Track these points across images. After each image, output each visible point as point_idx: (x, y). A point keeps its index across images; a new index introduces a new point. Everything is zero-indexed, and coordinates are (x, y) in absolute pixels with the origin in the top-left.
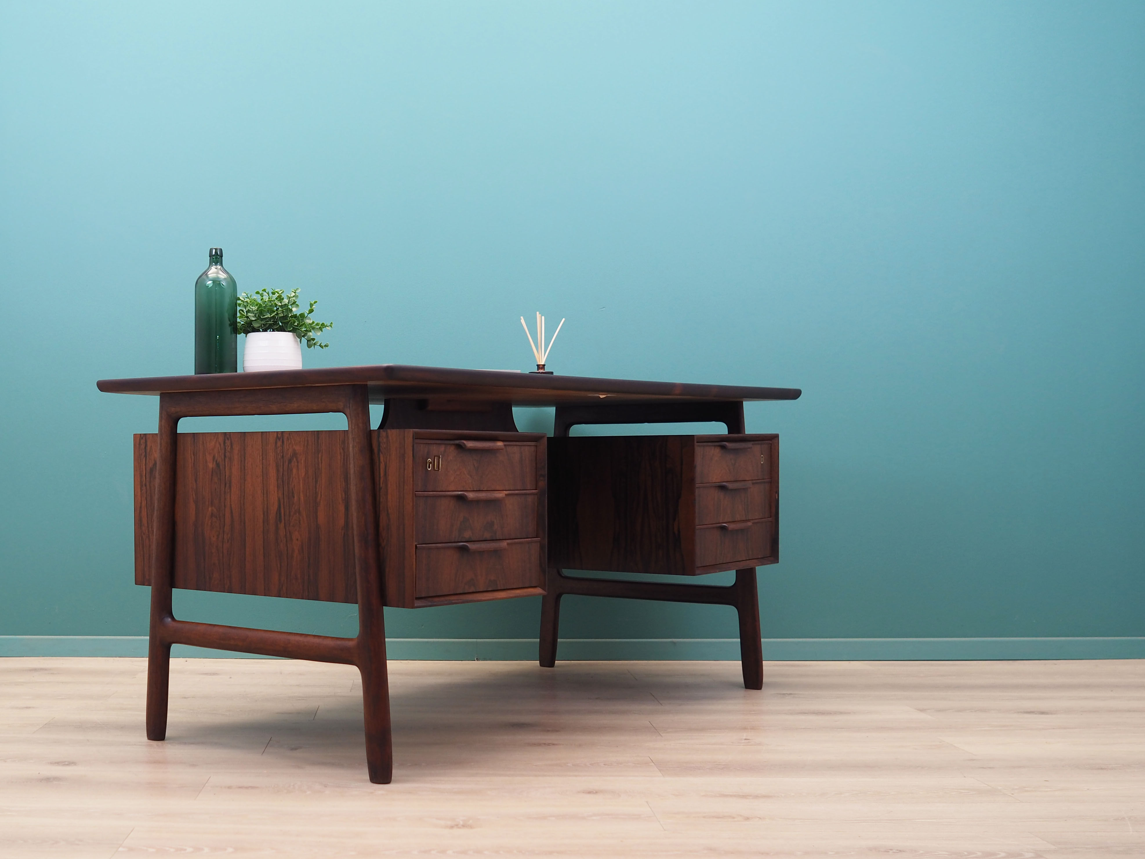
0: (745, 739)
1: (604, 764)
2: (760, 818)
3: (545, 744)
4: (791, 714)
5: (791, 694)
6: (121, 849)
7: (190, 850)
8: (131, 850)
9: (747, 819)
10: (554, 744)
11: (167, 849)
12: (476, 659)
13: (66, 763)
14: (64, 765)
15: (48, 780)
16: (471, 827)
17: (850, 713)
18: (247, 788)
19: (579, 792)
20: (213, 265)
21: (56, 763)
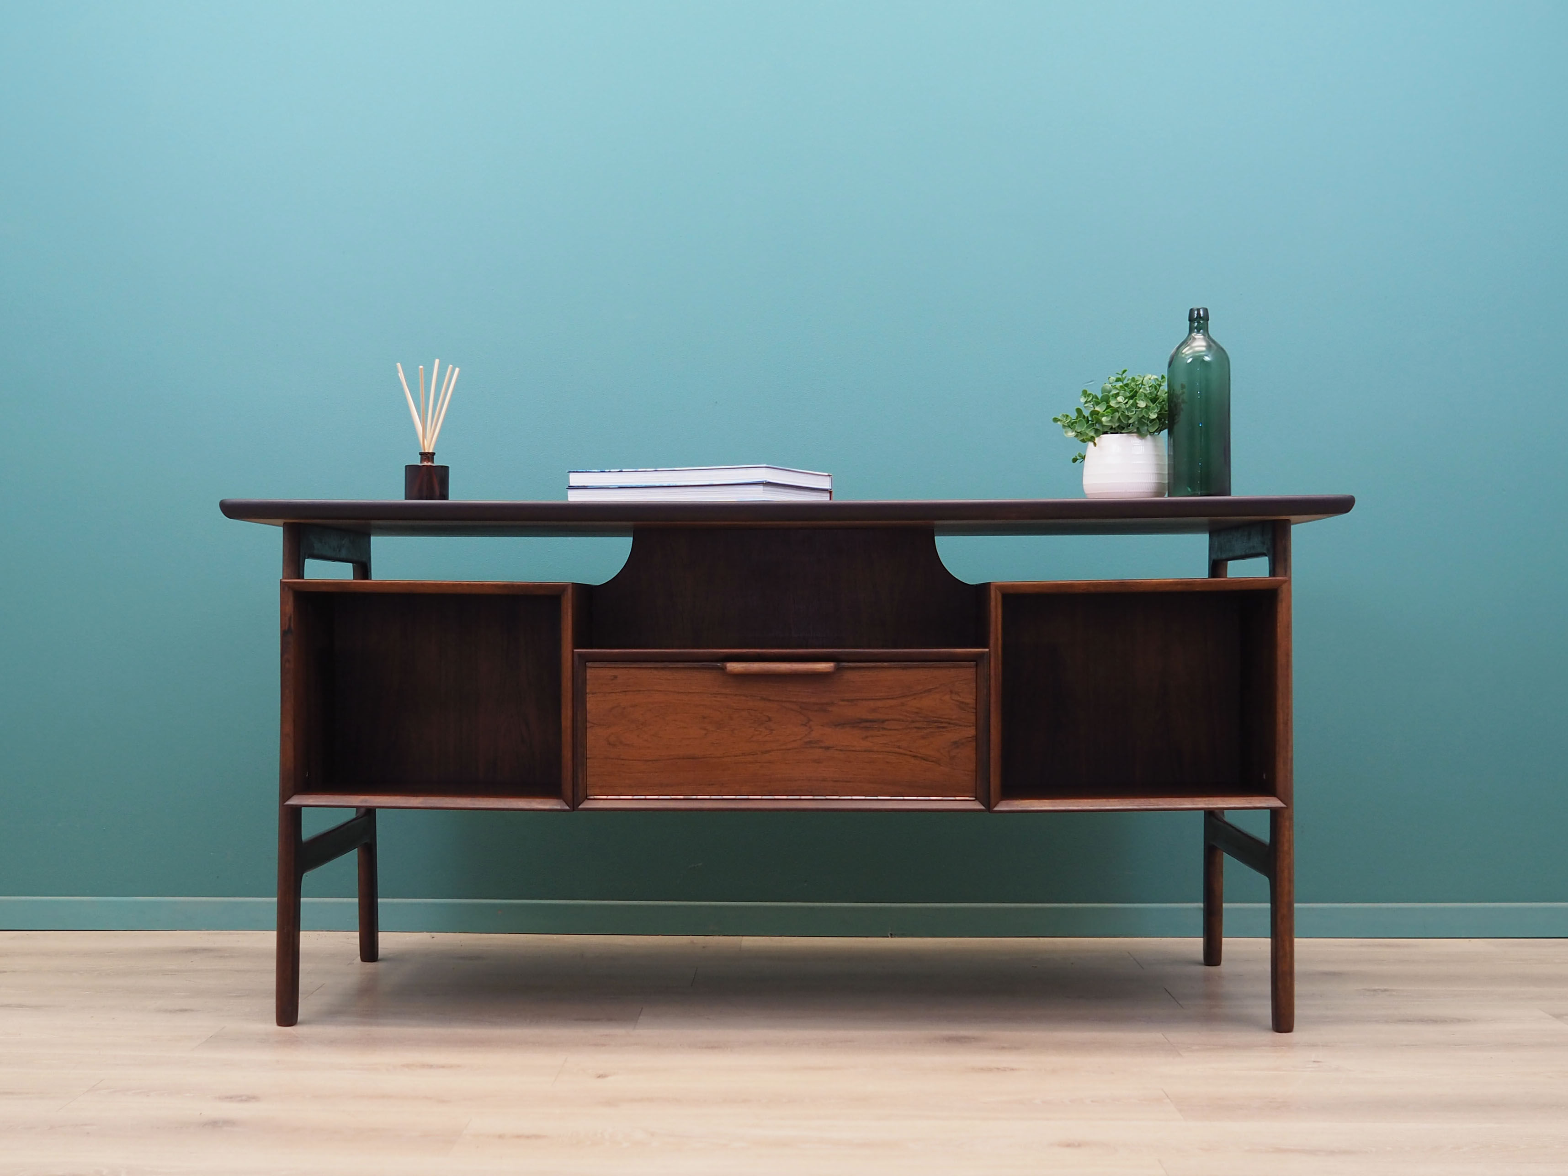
0: (1314, 1062)
1: (1092, 1101)
3: (998, 1069)
4: (1387, 1022)
5: (1385, 990)
10: (1012, 1069)
12: (889, 935)
13: (244, 1098)
14: (242, 1101)
15: (215, 1124)
17: (1470, 1021)
18: (528, 1137)
19: (1052, 1145)
20: (1195, 332)
21: (227, 1098)
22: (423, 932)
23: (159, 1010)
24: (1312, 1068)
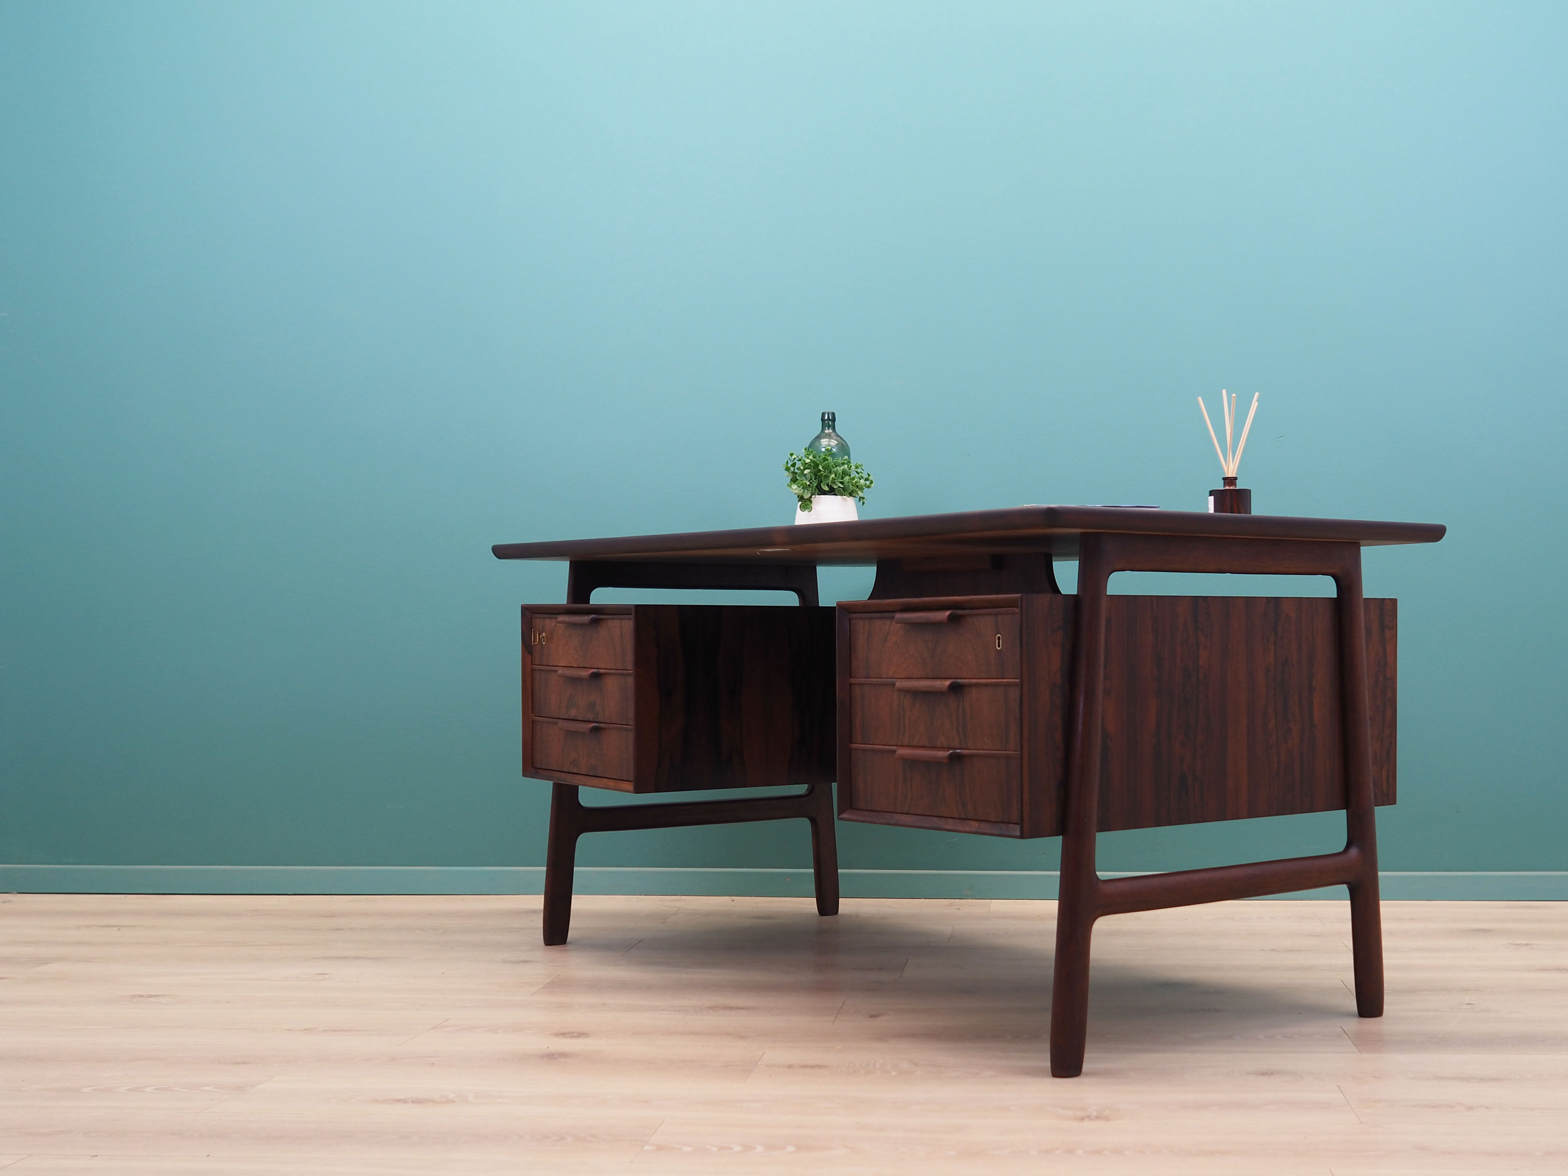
0: (1468, 1004)
1: (1282, 1037)
2: (1487, 1108)
3: (1204, 1010)
5: (1527, 944)
6: (647, 1147)
7: (737, 1148)
8: (660, 1148)
9: (1470, 1108)
10: (1216, 1011)
11: (708, 1147)
13: (575, 1034)
14: (572, 1037)
15: (552, 1057)
16: (1107, 1119)
18: (813, 1067)
19: (1249, 1073)
21: (561, 1034)
22: (725, 896)
23: (504, 961)
24: (1466, 1009)
